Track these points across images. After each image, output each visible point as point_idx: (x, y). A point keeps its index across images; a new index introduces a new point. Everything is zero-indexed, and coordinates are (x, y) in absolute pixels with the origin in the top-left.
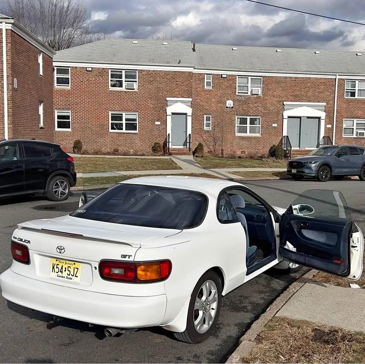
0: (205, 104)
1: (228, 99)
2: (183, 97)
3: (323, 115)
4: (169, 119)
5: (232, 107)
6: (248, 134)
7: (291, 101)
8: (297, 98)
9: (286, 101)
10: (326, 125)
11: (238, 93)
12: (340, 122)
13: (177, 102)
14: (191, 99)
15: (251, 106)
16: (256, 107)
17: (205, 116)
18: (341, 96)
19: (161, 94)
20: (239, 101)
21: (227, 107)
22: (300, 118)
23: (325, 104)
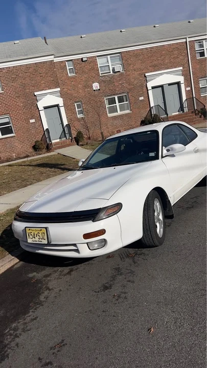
0: (73, 92)
1: (94, 82)
2: (50, 88)
3: (181, 79)
4: (42, 113)
5: (99, 90)
6: (119, 113)
7: (151, 72)
8: (156, 67)
9: (146, 73)
10: (185, 88)
11: (101, 74)
12: (197, 83)
13: (46, 94)
14: (59, 89)
15: (116, 84)
16: (121, 84)
17: (76, 104)
18: (194, 57)
19: (28, 91)
20: (104, 82)
21: (94, 90)
22: (162, 86)
23: (181, 68)
